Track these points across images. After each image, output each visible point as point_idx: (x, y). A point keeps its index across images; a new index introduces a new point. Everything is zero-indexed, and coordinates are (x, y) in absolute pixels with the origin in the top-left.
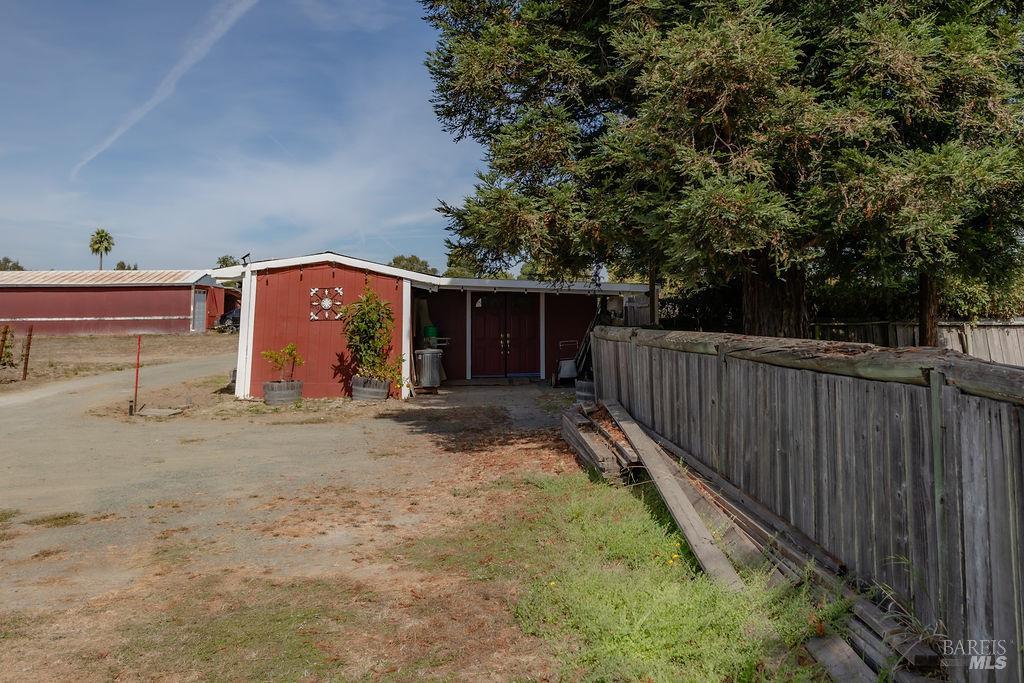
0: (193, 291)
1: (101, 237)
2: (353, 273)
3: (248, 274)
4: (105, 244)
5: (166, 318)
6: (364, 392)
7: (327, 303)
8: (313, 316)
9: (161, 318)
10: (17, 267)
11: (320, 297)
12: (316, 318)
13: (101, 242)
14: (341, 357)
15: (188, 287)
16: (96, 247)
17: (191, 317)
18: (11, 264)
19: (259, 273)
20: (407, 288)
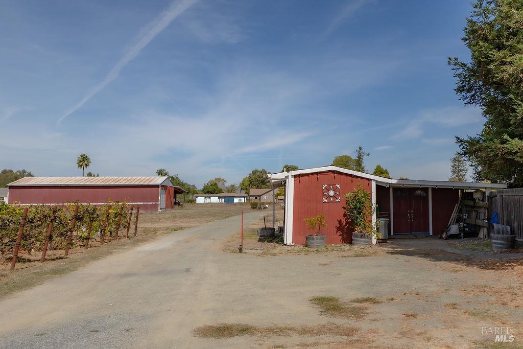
0: (160, 188)
1: (84, 158)
2: (345, 177)
3: (290, 177)
4: (86, 162)
5: (145, 203)
6: (361, 241)
7: (331, 193)
8: (325, 200)
9: (142, 203)
10: (30, 175)
11: (328, 190)
12: (326, 201)
13: (84, 161)
14: (340, 222)
15: (157, 186)
16: (81, 164)
17: (159, 203)
18: (26, 174)
19: (295, 176)
20: (374, 184)
